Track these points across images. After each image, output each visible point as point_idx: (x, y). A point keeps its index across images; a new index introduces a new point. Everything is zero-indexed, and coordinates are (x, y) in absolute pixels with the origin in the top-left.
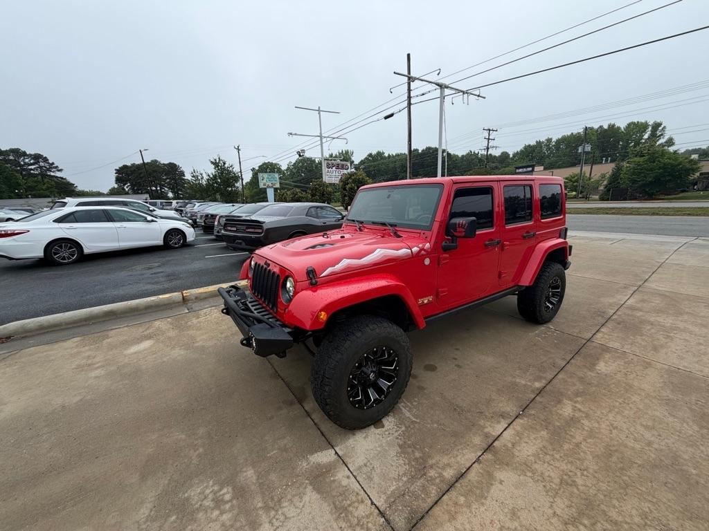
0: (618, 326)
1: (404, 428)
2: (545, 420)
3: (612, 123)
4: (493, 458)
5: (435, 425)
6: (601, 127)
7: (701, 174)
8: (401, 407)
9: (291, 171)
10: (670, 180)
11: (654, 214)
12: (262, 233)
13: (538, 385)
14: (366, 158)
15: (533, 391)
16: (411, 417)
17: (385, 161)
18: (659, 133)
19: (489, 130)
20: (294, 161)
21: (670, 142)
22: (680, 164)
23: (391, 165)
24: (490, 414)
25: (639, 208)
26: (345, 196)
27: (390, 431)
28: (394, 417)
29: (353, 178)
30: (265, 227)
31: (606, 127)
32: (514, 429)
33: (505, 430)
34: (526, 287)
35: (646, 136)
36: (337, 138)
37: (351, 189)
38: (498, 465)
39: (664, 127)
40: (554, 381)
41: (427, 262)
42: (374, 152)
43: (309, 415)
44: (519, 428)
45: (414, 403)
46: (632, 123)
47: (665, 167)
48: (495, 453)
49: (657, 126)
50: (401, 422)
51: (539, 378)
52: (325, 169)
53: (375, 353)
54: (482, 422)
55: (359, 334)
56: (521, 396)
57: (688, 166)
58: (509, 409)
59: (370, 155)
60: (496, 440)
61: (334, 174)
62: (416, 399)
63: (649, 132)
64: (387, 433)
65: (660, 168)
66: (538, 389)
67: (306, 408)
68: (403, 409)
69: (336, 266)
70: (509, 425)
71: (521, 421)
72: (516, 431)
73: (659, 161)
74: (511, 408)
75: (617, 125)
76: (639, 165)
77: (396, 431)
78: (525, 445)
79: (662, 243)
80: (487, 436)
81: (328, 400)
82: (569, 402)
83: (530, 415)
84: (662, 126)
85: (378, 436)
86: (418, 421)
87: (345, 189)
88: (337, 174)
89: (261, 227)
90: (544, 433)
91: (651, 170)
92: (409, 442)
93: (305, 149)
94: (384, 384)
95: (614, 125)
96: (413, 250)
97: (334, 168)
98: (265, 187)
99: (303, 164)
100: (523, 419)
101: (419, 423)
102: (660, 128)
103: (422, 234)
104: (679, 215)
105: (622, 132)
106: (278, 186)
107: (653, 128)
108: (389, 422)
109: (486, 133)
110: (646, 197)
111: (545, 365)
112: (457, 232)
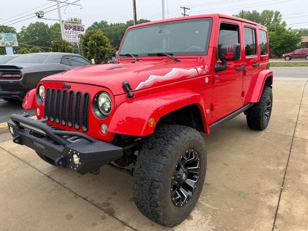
0: (303, 127)
1: (210, 217)
2: (299, 189)
3: (255, 10)
4: (283, 222)
5: (232, 209)
6: (249, 12)
7: (302, 43)
8: (200, 201)
9: (26, 35)
10: (288, 46)
11: (284, 66)
12: (20, 78)
13: (282, 168)
14: (93, 26)
15: (281, 173)
16: (211, 207)
17: (108, 28)
18: (278, 18)
19: (185, 8)
20: (27, 26)
21: (284, 24)
22: (292, 36)
23: (113, 32)
24: (264, 193)
25: (276, 63)
26: (87, 51)
27: (202, 221)
28: (198, 210)
29: (93, 35)
30: (23, 72)
31: (251, 12)
32: (284, 199)
33: (279, 201)
34: (254, 103)
35: (272, 20)
36: (72, 4)
37: (92, 44)
38: (289, 226)
39: (281, 15)
40: (289, 164)
41: (207, 80)
42: (99, 22)
43: (124, 224)
44: (287, 198)
45: (208, 196)
46: (265, 11)
47: (285, 38)
48: (282, 218)
49: (277, 13)
50: (206, 212)
51: (279, 164)
52: (63, 30)
53: (187, 155)
54: (262, 199)
55: (177, 138)
56: (276, 177)
57: (296, 38)
58: (274, 188)
59: (96, 23)
60: (277, 209)
61: (72, 34)
62: (208, 193)
63: (274, 18)
64: (199, 223)
65: (283, 39)
66: (283, 171)
67: (120, 219)
68: (202, 202)
69: (146, 81)
70: (280, 197)
71: (285, 193)
72: (286, 200)
73: (282, 34)
74: (274, 186)
75: (258, 11)
76: (272, 37)
77: (206, 220)
78: (296, 208)
79: (296, 81)
80: (270, 208)
81: (158, 203)
82: (306, 175)
83: (288, 188)
84: (280, 14)
85: (194, 227)
86: (218, 208)
87: (86, 45)
88: (74, 35)
89: (19, 72)
90: (303, 198)
91: (279, 40)
92: (220, 226)
93: (44, 11)
94: (191, 183)
95: (256, 12)
96: (198, 69)
97: (71, 29)
98: (4, 45)
99: (36, 29)
100: (286, 192)
101: (220, 210)
102: (279, 15)
103: (199, 58)
104: (297, 66)
105: (260, 16)
106: (16, 45)
107: (275, 14)
108: (196, 214)
109: (183, 10)
110: (277, 57)
111: (278, 155)
112: (227, 55)
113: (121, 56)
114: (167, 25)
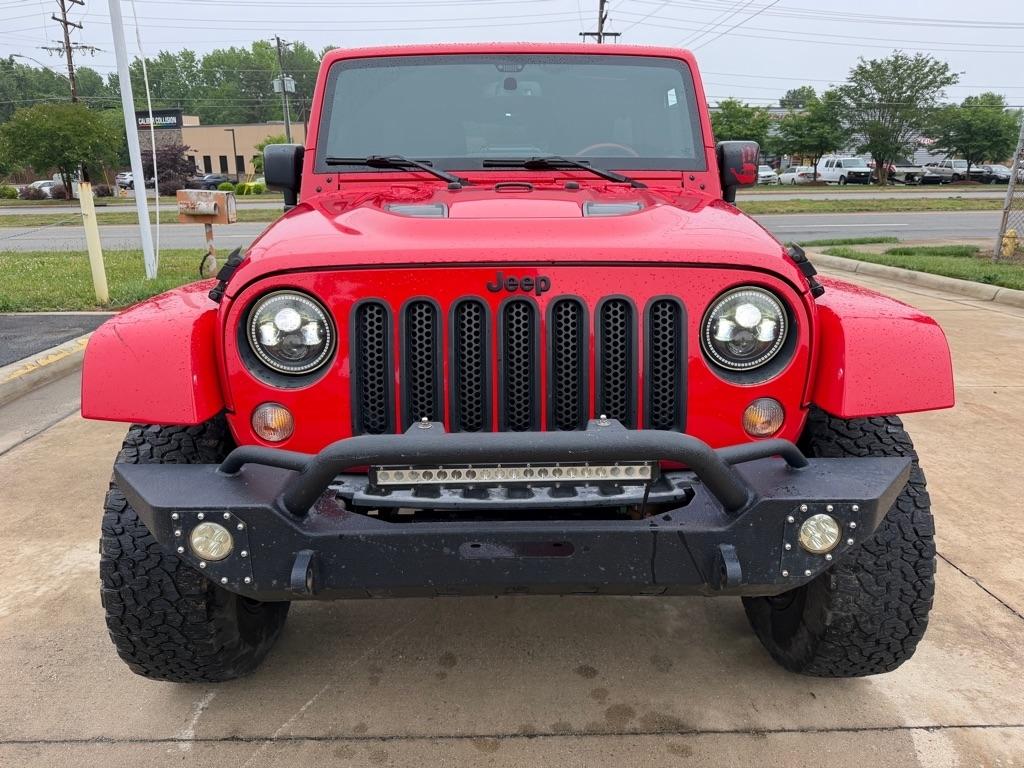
103: (686, 180)
112: (743, 173)
113: (330, 164)
114: (527, 63)
